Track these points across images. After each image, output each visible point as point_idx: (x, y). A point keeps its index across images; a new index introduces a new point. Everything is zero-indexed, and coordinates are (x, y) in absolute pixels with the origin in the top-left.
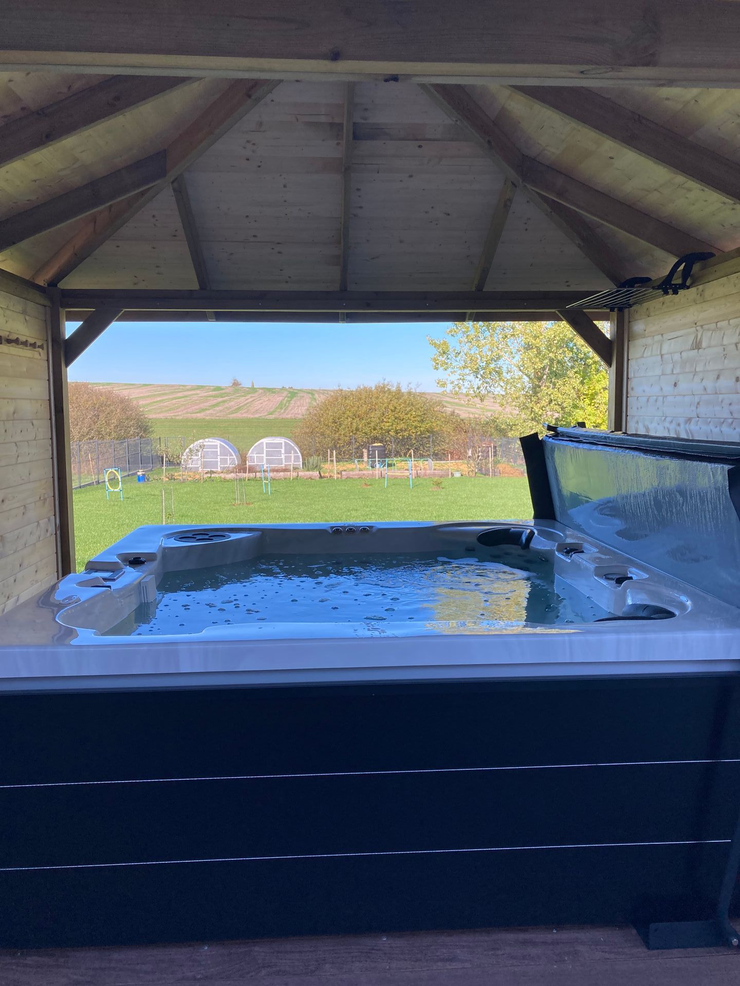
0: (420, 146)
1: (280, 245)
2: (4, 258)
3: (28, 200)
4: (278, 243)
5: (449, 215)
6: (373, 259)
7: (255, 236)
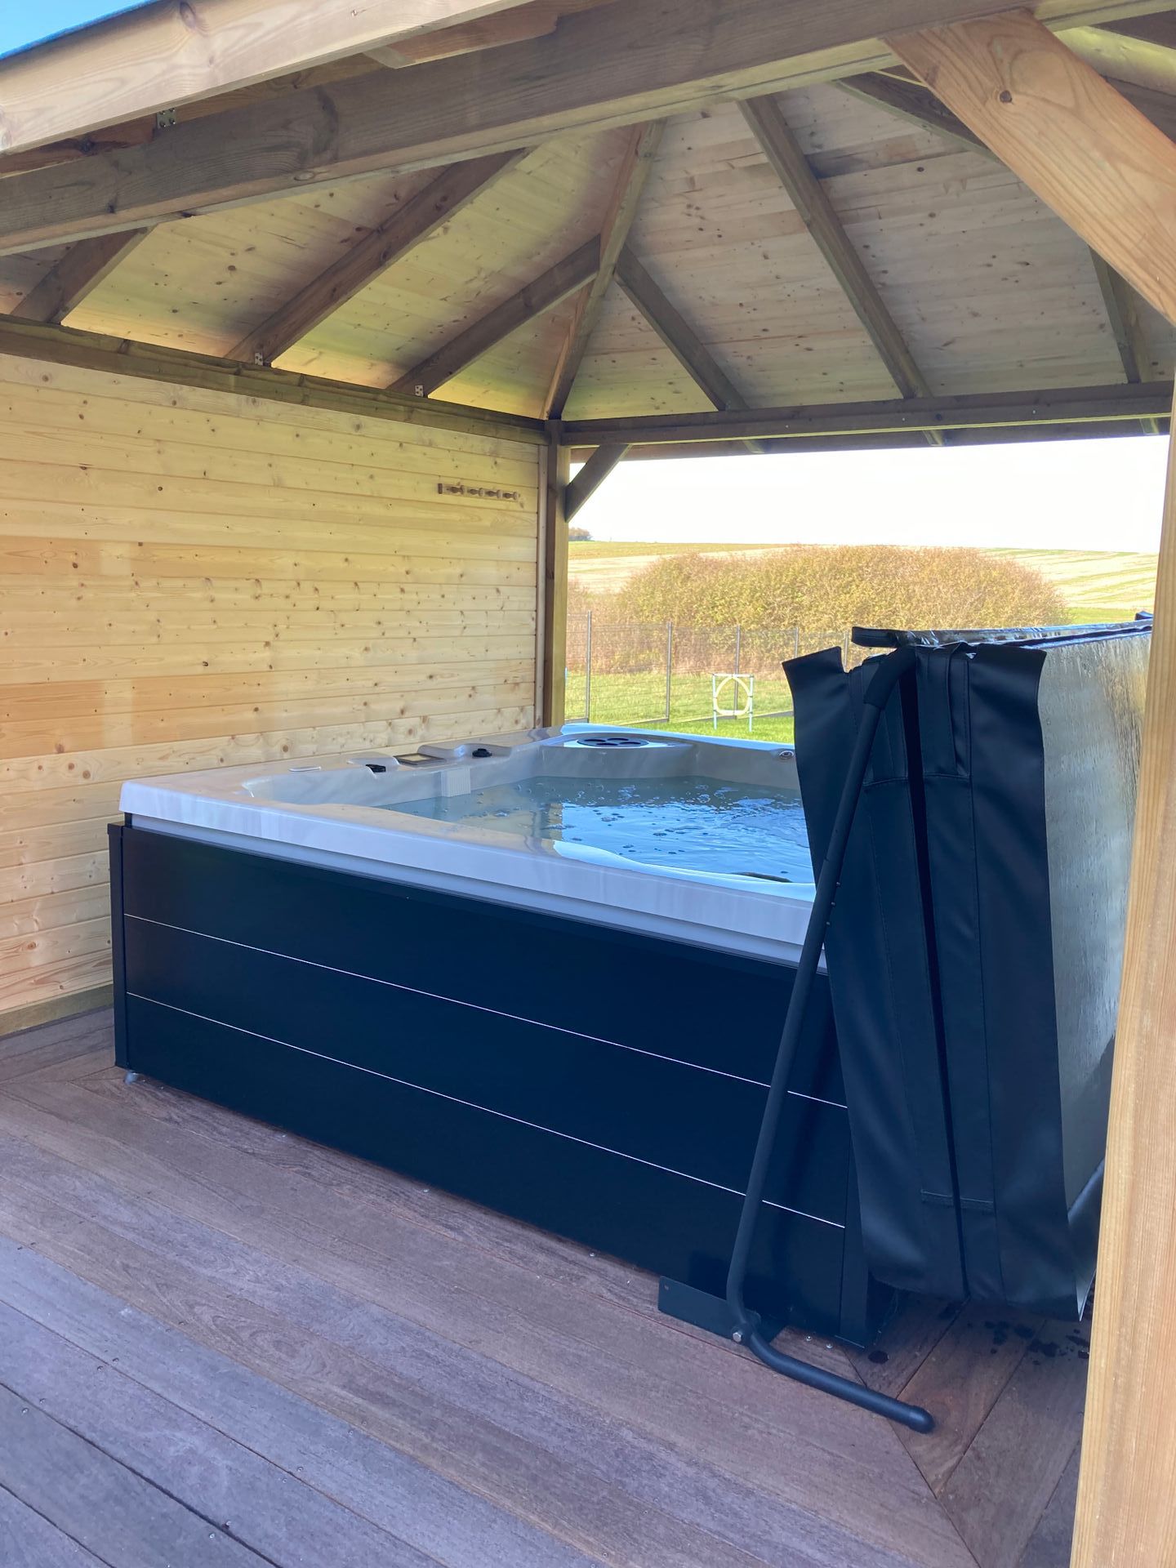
0: (920, 169)
1: (803, 339)
2: (484, 390)
3: (454, 321)
4: (800, 337)
5: (1028, 264)
6: (946, 345)
7: (765, 330)
